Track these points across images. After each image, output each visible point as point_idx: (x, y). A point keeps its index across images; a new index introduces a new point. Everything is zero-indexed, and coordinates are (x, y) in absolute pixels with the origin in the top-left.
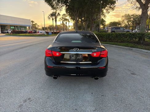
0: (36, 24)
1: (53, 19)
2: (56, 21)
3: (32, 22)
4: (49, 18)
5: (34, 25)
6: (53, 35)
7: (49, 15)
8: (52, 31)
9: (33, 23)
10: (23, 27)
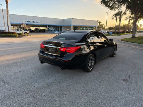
0: (103, 24)
1: (117, 19)
2: (120, 20)
3: (100, 22)
4: (113, 19)
5: (101, 25)
6: (114, 35)
7: (114, 15)
8: (114, 31)
9: (100, 24)
10: (90, 27)
